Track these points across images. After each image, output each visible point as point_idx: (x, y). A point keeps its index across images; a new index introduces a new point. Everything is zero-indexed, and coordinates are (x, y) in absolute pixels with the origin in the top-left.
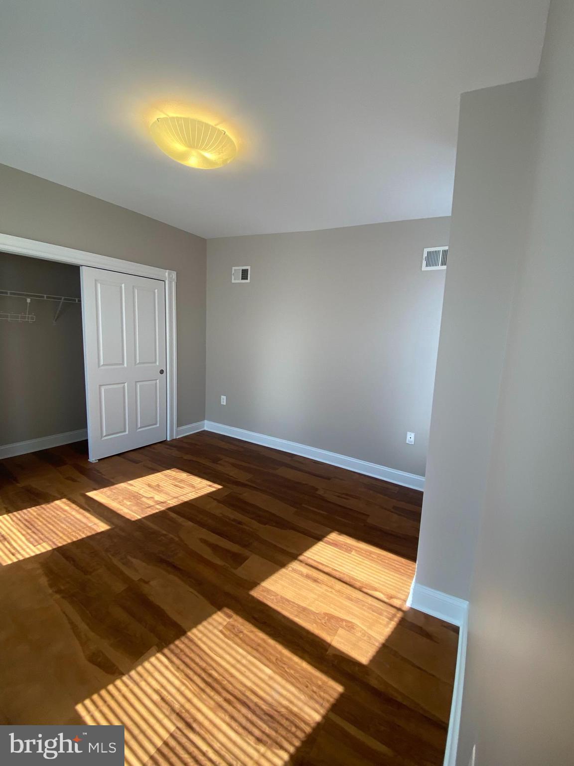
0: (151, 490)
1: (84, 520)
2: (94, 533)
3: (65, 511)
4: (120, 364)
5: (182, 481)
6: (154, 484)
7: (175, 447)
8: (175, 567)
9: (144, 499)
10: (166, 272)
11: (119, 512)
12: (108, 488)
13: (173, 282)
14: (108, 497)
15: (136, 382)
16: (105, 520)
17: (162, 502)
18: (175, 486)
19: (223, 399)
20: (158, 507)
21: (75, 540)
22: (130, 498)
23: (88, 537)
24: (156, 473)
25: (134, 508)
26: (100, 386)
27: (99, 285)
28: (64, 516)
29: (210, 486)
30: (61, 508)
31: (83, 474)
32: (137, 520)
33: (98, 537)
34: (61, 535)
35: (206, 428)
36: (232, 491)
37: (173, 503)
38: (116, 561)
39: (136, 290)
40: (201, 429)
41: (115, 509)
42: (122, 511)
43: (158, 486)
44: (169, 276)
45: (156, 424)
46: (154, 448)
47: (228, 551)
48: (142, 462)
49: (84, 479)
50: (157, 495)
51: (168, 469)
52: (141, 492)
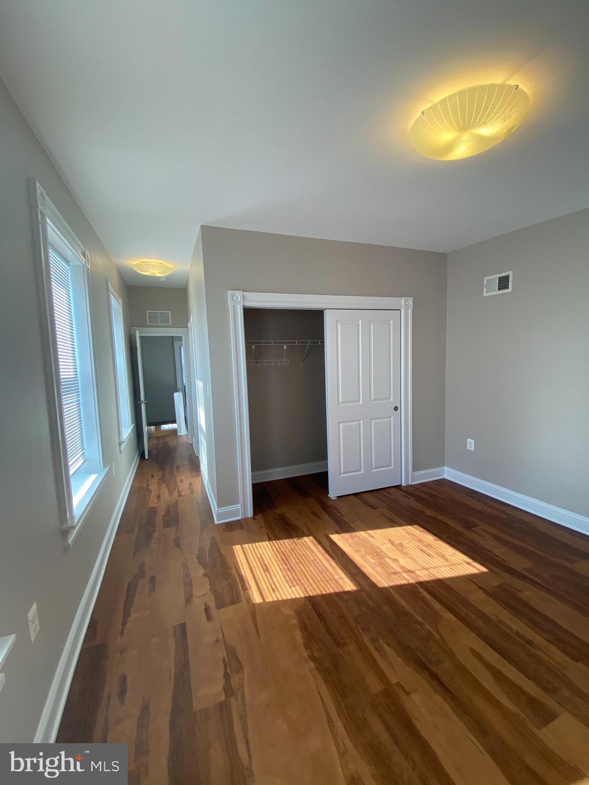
0: (394, 548)
1: (330, 569)
2: (341, 590)
3: (313, 552)
4: (356, 401)
5: (428, 546)
6: (397, 542)
7: (413, 495)
8: (441, 684)
9: (387, 559)
10: (402, 300)
11: (363, 569)
12: (349, 534)
13: (410, 310)
14: (350, 545)
15: (371, 419)
16: (351, 577)
17: (410, 571)
18: (421, 550)
19: (470, 443)
20: (405, 575)
21: (324, 593)
22: (373, 554)
23: (336, 593)
24: (397, 527)
25: (379, 569)
26: (339, 423)
27: (339, 325)
28: (313, 559)
29: (468, 563)
30: (310, 548)
31: (326, 512)
32: (383, 588)
33: (345, 597)
34: (312, 582)
35: (446, 477)
36: (504, 581)
37: (424, 576)
38: (366, 640)
39: (372, 325)
40: (441, 476)
41: (358, 565)
42: (366, 569)
43: (401, 545)
44: (405, 304)
45: (390, 466)
46: (389, 494)
47: (520, 690)
48: (379, 508)
49: (326, 517)
50: (402, 558)
51: (410, 525)
52: (384, 548)
